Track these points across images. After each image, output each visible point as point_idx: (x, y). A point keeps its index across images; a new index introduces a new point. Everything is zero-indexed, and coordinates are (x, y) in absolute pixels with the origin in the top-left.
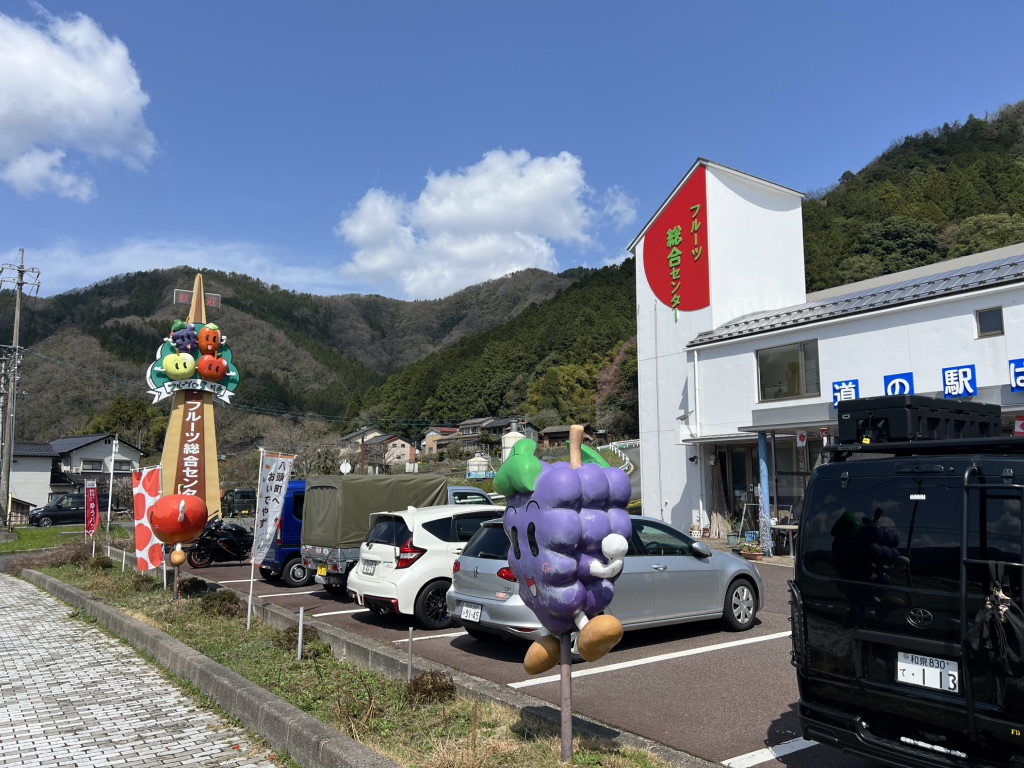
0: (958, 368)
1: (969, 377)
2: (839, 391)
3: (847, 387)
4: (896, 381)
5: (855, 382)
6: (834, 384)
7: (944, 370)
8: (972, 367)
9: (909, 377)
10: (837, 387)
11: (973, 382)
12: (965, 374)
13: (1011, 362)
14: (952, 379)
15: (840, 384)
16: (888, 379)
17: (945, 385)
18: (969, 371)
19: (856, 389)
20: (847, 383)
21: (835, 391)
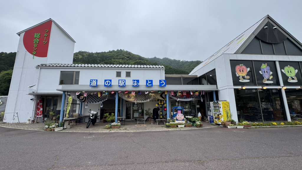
0: (122, 80)
1: (124, 82)
2: (92, 82)
3: (94, 81)
4: (108, 81)
5: (97, 80)
6: (91, 80)
7: (119, 80)
8: (125, 80)
9: (111, 81)
10: (91, 81)
11: (125, 83)
12: (123, 81)
13: (133, 80)
14: (121, 82)
15: (92, 80)
16: (105, 81)
17: (119, 83)
18: (124, 81)
19: (97, 82)
20: (94, 80)
21: (91, 82)
